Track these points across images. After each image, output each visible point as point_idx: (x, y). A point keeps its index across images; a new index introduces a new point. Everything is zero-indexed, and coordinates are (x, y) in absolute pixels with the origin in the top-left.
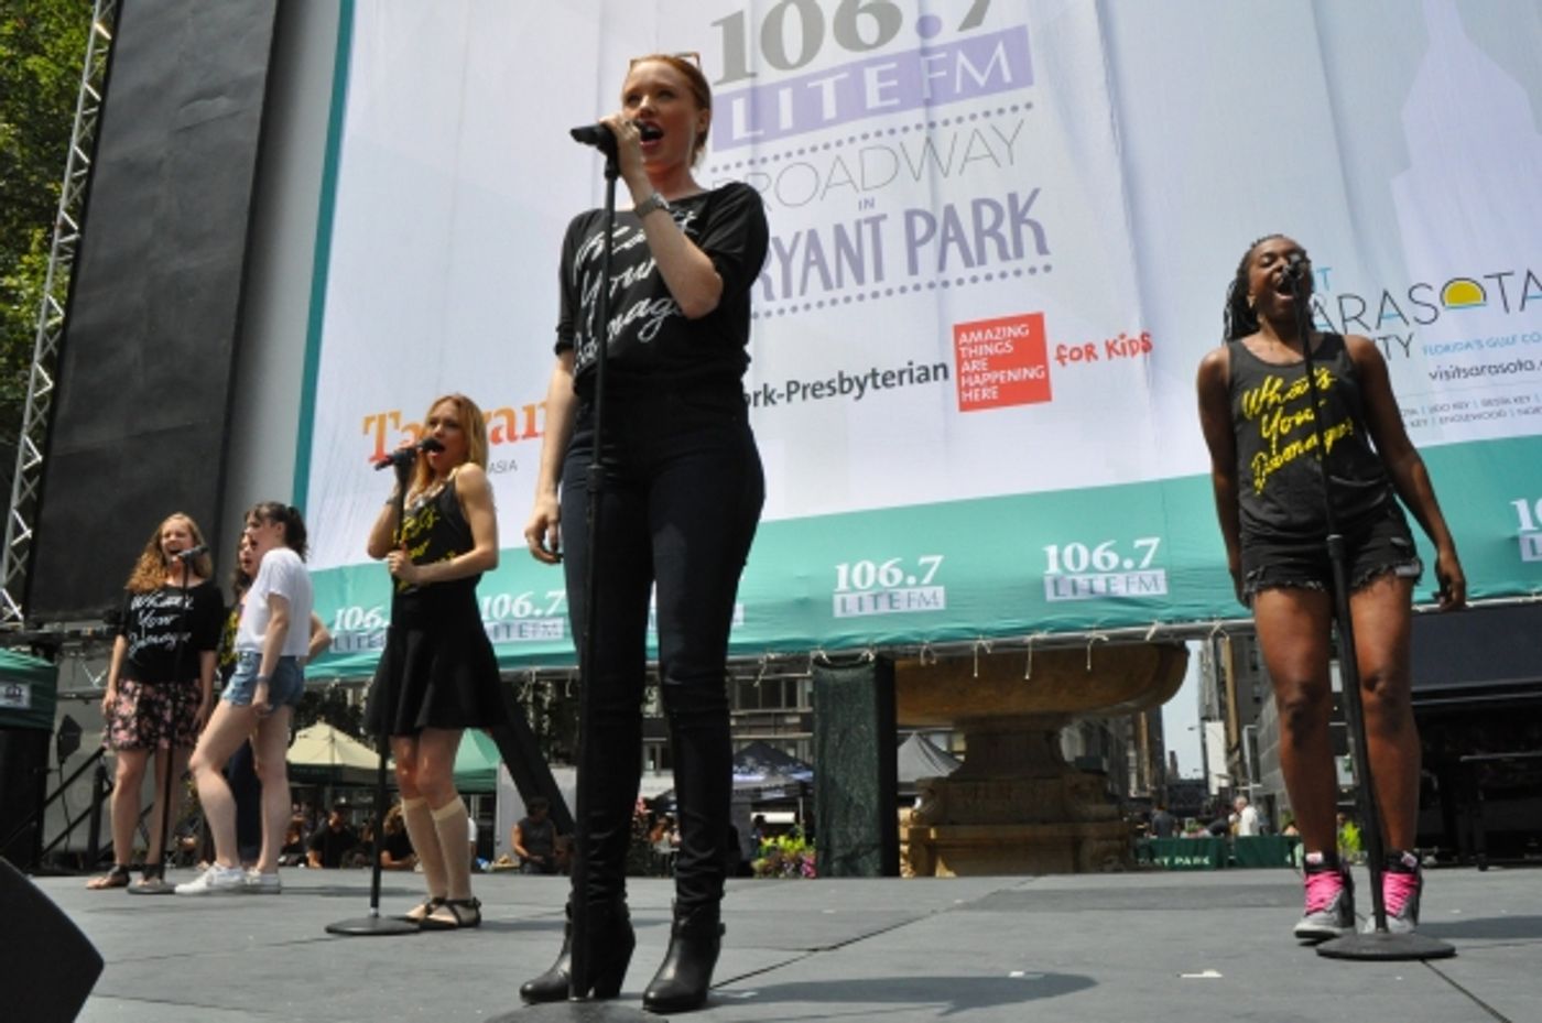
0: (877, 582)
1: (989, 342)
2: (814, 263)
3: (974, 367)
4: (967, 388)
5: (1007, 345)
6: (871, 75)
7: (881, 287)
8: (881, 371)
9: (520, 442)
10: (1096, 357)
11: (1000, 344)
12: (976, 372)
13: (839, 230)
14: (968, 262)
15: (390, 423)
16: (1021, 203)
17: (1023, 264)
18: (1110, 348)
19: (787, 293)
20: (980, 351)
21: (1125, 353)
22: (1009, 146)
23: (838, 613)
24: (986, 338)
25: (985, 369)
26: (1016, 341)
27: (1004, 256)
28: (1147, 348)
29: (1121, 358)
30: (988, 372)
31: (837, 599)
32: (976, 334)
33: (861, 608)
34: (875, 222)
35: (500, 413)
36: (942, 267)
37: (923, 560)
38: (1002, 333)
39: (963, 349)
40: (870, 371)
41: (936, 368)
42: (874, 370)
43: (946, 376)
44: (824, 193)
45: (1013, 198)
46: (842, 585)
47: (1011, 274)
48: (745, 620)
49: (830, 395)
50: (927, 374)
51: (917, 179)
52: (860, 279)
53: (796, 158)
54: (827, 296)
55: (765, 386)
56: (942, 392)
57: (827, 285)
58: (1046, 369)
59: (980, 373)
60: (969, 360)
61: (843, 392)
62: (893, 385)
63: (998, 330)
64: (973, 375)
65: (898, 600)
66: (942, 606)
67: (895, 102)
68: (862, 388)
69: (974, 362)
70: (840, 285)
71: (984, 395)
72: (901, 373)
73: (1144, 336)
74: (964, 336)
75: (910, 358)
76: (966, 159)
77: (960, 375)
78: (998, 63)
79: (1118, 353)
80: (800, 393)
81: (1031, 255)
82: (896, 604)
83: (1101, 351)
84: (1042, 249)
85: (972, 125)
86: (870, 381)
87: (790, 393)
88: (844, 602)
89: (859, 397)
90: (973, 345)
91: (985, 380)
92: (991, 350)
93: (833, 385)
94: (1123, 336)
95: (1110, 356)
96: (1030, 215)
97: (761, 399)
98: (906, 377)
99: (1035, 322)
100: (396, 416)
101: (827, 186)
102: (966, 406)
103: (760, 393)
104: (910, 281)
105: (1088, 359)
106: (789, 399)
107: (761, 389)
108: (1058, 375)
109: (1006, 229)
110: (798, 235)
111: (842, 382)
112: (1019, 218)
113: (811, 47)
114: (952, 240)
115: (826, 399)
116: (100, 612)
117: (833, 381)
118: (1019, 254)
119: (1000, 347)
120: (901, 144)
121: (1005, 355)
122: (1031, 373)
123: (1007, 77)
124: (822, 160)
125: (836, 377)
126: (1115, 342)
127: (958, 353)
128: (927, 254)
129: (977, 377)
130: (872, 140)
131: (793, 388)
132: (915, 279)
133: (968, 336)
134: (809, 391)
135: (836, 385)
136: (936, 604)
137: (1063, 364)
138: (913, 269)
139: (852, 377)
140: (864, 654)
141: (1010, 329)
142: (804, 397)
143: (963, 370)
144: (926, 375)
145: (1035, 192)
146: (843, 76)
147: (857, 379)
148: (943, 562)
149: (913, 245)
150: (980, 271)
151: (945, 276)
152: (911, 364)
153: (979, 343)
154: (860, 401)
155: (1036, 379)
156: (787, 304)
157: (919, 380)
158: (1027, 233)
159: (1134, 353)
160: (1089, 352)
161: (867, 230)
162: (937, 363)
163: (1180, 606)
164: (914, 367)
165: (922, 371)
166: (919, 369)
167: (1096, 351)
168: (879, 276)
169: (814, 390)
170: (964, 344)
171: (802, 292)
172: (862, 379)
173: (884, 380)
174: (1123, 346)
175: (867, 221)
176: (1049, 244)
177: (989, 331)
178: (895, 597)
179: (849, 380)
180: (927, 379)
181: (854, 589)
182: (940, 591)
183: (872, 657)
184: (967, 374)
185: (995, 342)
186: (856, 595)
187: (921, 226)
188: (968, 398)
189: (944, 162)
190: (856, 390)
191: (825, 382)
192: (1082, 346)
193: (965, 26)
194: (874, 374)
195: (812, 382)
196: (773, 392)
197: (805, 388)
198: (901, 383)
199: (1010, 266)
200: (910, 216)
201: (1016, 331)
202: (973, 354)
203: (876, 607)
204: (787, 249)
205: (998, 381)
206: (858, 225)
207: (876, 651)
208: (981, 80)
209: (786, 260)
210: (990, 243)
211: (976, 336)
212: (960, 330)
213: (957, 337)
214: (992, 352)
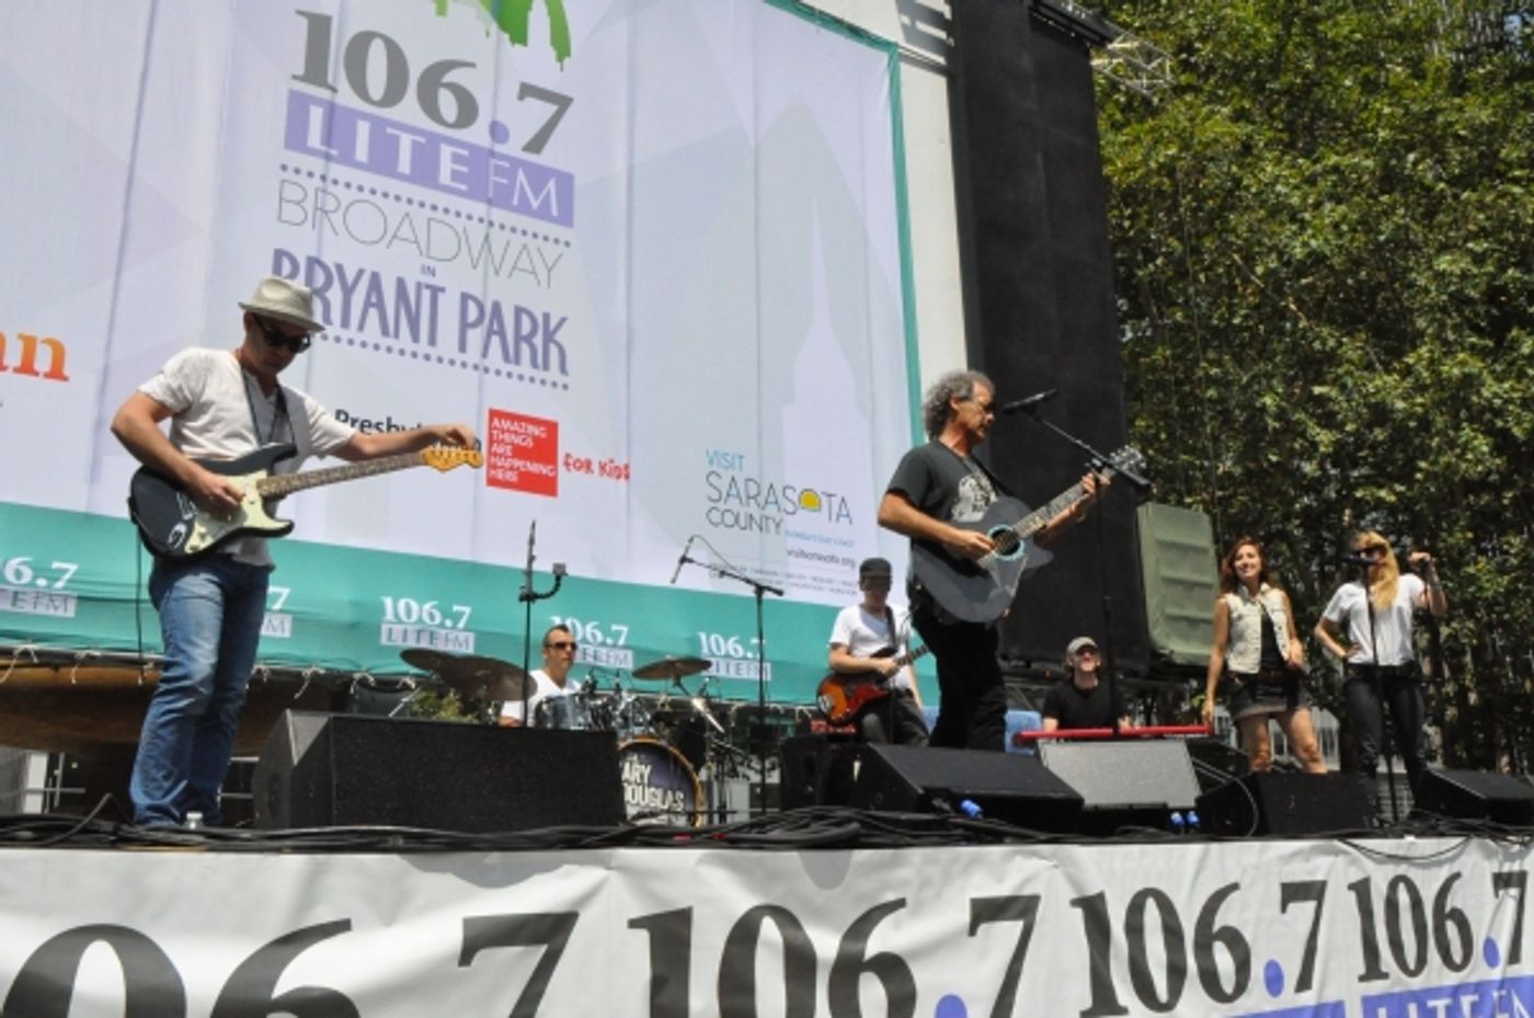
0: (420, 620)
1: (516, 432)
2: (373, 305)
3: (502, 450)
4: (495, 467)
5: (529, 440)
6: (446, 152)
7: (433, 352)
9: (10, 374)
10: (591, 472)
11: (524, 437)
12: (503, 454)
13: (401, 283)
14: (506, 358)
16: (553, 324)
17: (548, 377)
18: (602, 468)
19: (345, 323)
20: (507, 437)
21: (612, 475)
22: (549, 271)
23: (384, 641)
24: (513, 428)
25: (510, 455)
26: (536, 439)
27: (534, 364)
28: (627, 477)
29: (609, 478)
30: (513, 457)
31: (385, 628)
32: (507, 422)
33: (405, 639)
34: (436, 291)
36: (485, 354)
37: (458, 609)
38: (525, 429)
39: (495, 432)
44: (391, 242)
45: (546, 317)
46: (389, 616)
47: (538, 381)
48: (293, 632)
51: (475, 267)
52: (416, 339)
53: (366, 195)
54: (383, 342)
57: (385, 332)
58: (555, 470)
59: (506, 457)
60: (498, 443)
63: (523, 424)
64: (500, 456)
65: (437, 638)
66: (472, 651)
67: (463, 187)
69: (501, 445)
70: (396, 336)
71: (508, 479)
73: (627, 467)
74: (497, 420)
76: (514, 268)
77: (490, 452)
78: (548, 194)
79: (607, 473)
81: (554, 373)
82: (436, 643)
83: (595, 467)
84: (563, 370)
85: (524, 240)
88: (390, 630)
90: (503, 432)
91: (509, 464)
92: (518, 440)
94: (612, 461)
95: (601, 474)
96: (559, 337)
99: (552, 428)
101: (395, 236)
102: (493, 482)
104: (459, 358)
105: (586, 473)
108: (566, 478)
109: (538, 340)
110: (361, 272)
112: (549, 337)
113: (393, 95)
114: (496, 333)
118: (546, 366)
119: (524, 440)
120: (465, 230)
121: (525, 448)
122: (545, 470)
123: (555, 212)
124: (394, 211)
125: (385, 421)
126: (606, 464)
127: (491, 435)
128: (475, 337)
129: (503, 459)
130: (439, 215)
132: (463, 357)
133: (500, 422)
136: (467, 648)
137: (569, 470)
138: (462, 348)
141: (533, 427)
143: (493, 449)
145: (563, 320)
146: (422, 140)
148: (472, 614)
149: (465, 326)
150: (516, 370)
151: (487, 363)
153: (508, 431)
155: (546, 475)
156: (344, 334)
158: (554, 350)
159: (617, 477)
160: (587, 465)
161: (426, 294)
167: (592, 467)
168: (432, 341)
170: (496, 428)
171: (361, 327)
174: (611, 468)
175: (427, 287)
176: (569, 369)
177: (516, 423)
178: (435, 635)
181: (400, 622)
182: (471, 637)
184: (495, 455)
185: (520, 434)
186: (401, 627)
187: (473, 311)
188: (495, 476)
189: (497, 260)
192: (583, 459)
193: (528, 148)
195: (363, 418)
199: (538, 374)
200: (465, 297)
201: (536, 430)
202: (502, 439)
203: (418, 640)
204: (350, 278)
205: (518, 468)
206: (419, 286)
208: (535, 204)
209: (348, 292)
210: (525, 349)
211: (506, 424)
212: (494, 414)
213: (491, 420)
214: (516, 441)
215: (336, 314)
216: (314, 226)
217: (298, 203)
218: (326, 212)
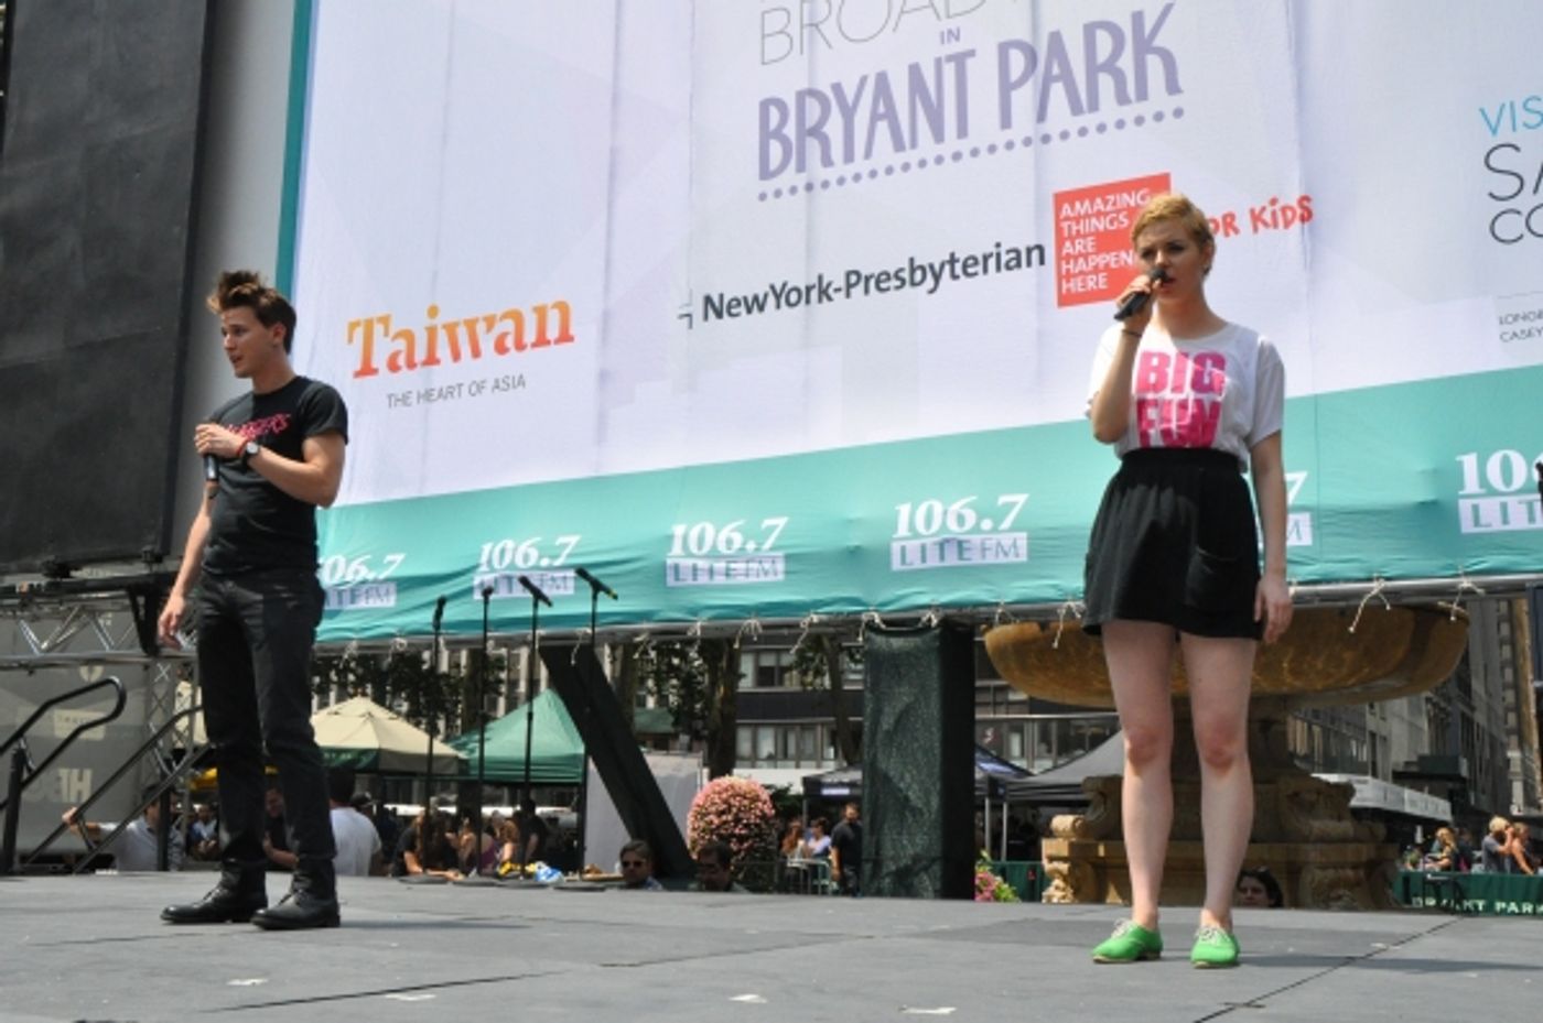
0: (944, 525)
1: (1099, 214)
2: (881, 117)
3: (1078, 248)
4: (1069, 276)
5: (1121, 217)
7: (965, 146)
8: (961, 256)
9: (529, 351)
10: (1236, 231)
11: (1115, 215)
12: (1081, 255)
13: (915, 71)
14: (1076, 109)
15: (378, 329)
16: (1148, 26)
17: (1146, 109)
18: (1256, 218)
19: (849, 157)
20: (1086, 226)
21: (1276, 225)
23: (896, 565)
24: (1095, 208)
25: (1090, 250)
26: (1133, 212)
27: (1122, 99)
28: (1307, 216)
29: (1271, 231)
30: (1097, 253)
31: (896, 547)
32: (1082, 204)
33: (924, 560)
34: (960, 60)
35: (506, 316)
36: (1041, 116)
37: (1003, 499)
38: (1114, 204)
39: (1065, 225)
40: (947, 258)
41: (1029, 251)
42: (952, 255)
43: (1042, 262)
44: (898, 23)
45: (1138, 18)
46: (903, 531)
47: (1130, 123)
48: (787, 573)
49: (898, 288)
50: (1018, 258)
52: (939, 136)
54: (898, 160)
55: (820, 278)
56: (1036, 282)
57: (899, 146)
59: (1086, 256)
60: (1072, 239)
61: (913, 284)
62: (976, 274)
63: (1111, 198)
64: (1076, 258)
65: (969, 549)
66: (1023, 558)
68: (937, 278)
69: (1077, 241)
70: (914, 145)
71: (1091, 284)
72: (986, 258)
73: (1305, 199)
74: (1066, 207)
75: (998, 240)
77: (1059, 258)
79: (1266, 224)
80: (862, 284)
81: (1156, 99)
82: (966, 555)
83: (1243, 220)
84: (1173, 87)
86: (947, 268)
87: (849, 286)
88: (903, 551)
89: (932, 291)
90: (1077, 219)
91: (1091, 264)
92: (1101, 225)
93: (901, 274)
94: (1274, 202)
95: (1256, 229)
96: (1159, 42)
97: (814, 294)
98: (992, 262)
99: (1159, 185)
100: (385, 320)
101: (902, 12)
102: (1066, 300)
103: (813, 287)
104: (1001, 138)
105: (1227, 234)
106: (848, 295)
107: (815, 281)
109: (1126, 62)
110: (863, 80)
111: (913, 271)
112: (1144, 46)
114: (1057, 79)
115: (892, 293)
116: (38, 562)
117: (902, 270)
118: (1142, 95)
119: (1111, 222)
121: (1117, 231)
125: (906, 265)
126: (1264, 209)
127: (1059, 230)
128: (1024, 99)
129: (1081, 260)
131: (854, 279)
132: (1008, 135)
133: (1073, 207)
134: (872, 283)
135: (905, 275)
136: (1017, 555)
138: (1006, 122)
139: (925, 263)
140: (924, 619)
141: (1125, 196)
142: (867, 291)
143: (1065, 252)
144: (1017, 260)
145: (1167, 9)
147: (932, 267)
148: (1027, 503)
149: (1007, 88)
150: (1089, 120)
151: (1046, 128)
152: (998, 245)
153: (1087, 216)
154: (934, 295)
156: (848, 171)
157: (1009, 268)
158: (1154, 64)
159: (1287, 224)
160: (1228, 223)
161: (949, 70)
162: (1032, 243)
163: (1327, 562)
164: (1003, 250)
165: (1013, 255)
166: (1008, 252)
167: (1237, 223)
168: (962, 132)
169: (878, 282)
170: (1067, 218)
171: (868, 154)
172: (937, 267)
173: (965, 266)
174: (1274, 214)
175: (950, 58)
176: (1182, 82)
177: (1099, 201)
178: (965, 545)
179: (922, 268)
180: (1019, 265)
181: (917, 535)
182: (1022, 538)
183: (935, 622)
184: (1068, 257)
185: (1106, 214)
186: (917, 543)
187: (1017, 61)
188: (1068, 290)
190: (930, 282)
191: (892, 272)
194: (953, 260)
195: (876, 272)
196: (829, 285)
197: (867, 279)
198: (985, 270)
199: (1128, 112)
200: (1004, 49)
201: (1133, 199)
202: (1078, 231)
203: (942, 557)
204: (850, 98)
205: (1107, 265)
206: (938, 62)
207: (942, 613)
209: (848, 114)
210: (1106, 82)
211: (1082, 208)
212: (1062, 199)
213: (1058, 209)
214: (1101, 227)
215: (837, 152)
216: (802, 52)
217: (781, 32)
218: (816, 26)
